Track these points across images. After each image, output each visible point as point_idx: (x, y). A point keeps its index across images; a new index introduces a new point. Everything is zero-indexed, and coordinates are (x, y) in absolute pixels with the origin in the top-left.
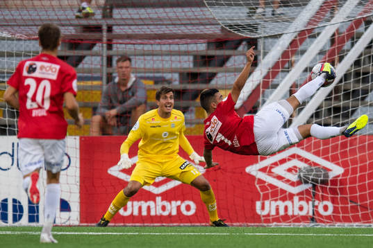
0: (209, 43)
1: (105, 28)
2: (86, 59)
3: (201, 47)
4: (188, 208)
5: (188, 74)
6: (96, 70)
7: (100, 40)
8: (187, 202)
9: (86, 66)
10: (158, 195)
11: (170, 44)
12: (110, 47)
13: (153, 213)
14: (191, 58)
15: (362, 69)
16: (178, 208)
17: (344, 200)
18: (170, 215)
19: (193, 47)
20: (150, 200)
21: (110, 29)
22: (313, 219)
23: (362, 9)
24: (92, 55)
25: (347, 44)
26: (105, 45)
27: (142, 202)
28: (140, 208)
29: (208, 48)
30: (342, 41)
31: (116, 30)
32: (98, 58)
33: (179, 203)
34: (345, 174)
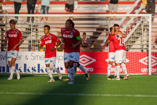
0: (97, 29)
3: (95, 30)
4: (91, 70)
8: (91, 68)
15: (134, 36)
16: (89, 70)
17: (129, 68)
19: (93, 30)
22: (122, 73)
23: (134, 21)
25: (130, 30)
29: (97, 31)
30: (129, 29)
33: (89, 68)
34: (130, 62)
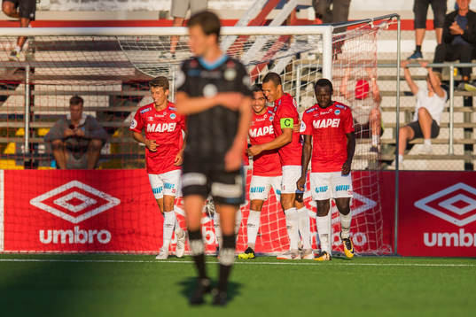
0: (124, 84)
1: (28, 69)
2: (10, 98)
4: (104, 237)
5: (105, 112)
6: (20, 108)
7: (23, 81)
8: (103, 232)
9: (10, 105)
10: (76, 225)
11: (88, 85)
12: (32, 87)
13: (71, 241)
14: (108, 98)
18: (87, 243)
20: (68, 229)
21: (32, 70)
23: (265, 53)
24: (16, 95)
26: (27, 86)
27: (62, 231)
28: (59, 237)
29: (124, 88)
31: (38, 71)
32: (22, 97)
33: (95, 232)
